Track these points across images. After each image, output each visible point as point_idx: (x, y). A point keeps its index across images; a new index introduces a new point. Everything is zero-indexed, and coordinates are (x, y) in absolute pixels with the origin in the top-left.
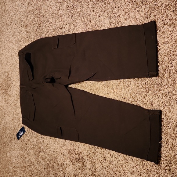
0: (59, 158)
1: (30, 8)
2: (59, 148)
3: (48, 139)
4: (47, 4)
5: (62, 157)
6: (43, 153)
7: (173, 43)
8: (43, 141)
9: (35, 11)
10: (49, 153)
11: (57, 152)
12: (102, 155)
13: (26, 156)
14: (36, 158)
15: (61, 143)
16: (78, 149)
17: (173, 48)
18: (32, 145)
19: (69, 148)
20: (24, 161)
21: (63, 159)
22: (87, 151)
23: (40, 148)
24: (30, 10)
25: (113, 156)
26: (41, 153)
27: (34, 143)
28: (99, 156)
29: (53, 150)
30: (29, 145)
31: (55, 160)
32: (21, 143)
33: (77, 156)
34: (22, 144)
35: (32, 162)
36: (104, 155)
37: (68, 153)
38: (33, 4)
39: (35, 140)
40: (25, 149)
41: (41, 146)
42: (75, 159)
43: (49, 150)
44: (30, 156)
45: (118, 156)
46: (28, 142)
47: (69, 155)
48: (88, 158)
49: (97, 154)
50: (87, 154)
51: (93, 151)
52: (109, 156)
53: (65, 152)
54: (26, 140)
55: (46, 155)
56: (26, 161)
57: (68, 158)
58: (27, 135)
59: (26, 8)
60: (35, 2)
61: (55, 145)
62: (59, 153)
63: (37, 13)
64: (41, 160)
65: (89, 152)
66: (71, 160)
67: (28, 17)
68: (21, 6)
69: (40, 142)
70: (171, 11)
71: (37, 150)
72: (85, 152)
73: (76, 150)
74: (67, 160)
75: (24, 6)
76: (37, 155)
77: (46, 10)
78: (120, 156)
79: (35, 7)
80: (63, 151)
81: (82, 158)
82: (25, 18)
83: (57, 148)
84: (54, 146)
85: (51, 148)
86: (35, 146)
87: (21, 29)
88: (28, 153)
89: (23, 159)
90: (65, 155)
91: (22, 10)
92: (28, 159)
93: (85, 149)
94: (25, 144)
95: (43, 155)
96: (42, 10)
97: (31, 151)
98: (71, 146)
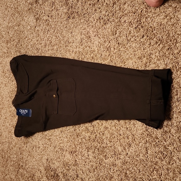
0: (37, 175)
1: (11, 24)
2: (36, 165)
3: (27, 156)
4: (25, 20)
5: (39, 174)
6: (23, 170)
7: (136, 60)
8: (22, 157)
9: (15, 27)
10: (28, 170)
11: (35, 169)
12: (75, 172)
13: (7, 172)
14: (16, 175)
15: (38, 160)
16: (53, 166)
17: (136, 65)
18: (12, 162)
19: (45, 165)
20: (5, 178)
21: (40, 176)
22: (61, 168)
23: (20, 164)
24: (10, 26)
25: (85, 173)
26: (20, 170)
27: (14, 159)
28: (72, 173)
29: (31, 167)
30: (9, 162)
31: (32, 177)
32: (3, 159)
33: (52, 173)
34: (3, 161)
35: (12, 179)
36: (77, 172)
37: (44, 170)
38: (13, 20)
39: (15, 156)
40: (6, 165)
41: (20, 162)
42: (51, 176)
43: (27, 166)
44: (10, 173)
45: (90, 173)
46: (8, 158)
47: (45, 172)
48: (63, 175)
49: (70, 171)
50: (61, 171)
51: (67, 168)
52: (82, 173)
53: (42, 169)
54: (6, 157)
55: (25, 172)
56: (7, 178)
57: (45, 175)
58: (7, 151)
59: (7, 24)
60: (14, 18)
61: (33, 161)
62: (36, 170)
63: (16, 29)
64: (20, 177)
65: (63, 168)
66: (47, 177)
67: (8, 33)
68: (2, 22)
69: (19, 158)
70: (133, 28)
71: (17, 167)
72: (60, 169)
73: (52, 167)
74: (44, 178)
75: (5, 22)
76: (16, 172)
77: (25, 26)
78: (91, 173)
79: (15, 23)
80: (40, 168)
81: (57, 175)
82: (6, 34)
83: (34, 164)
84: (32, 163)
85: (29, 165)
86: (15, 163)
87: (2, 45)
88: (8, 170)
89: (4, 176)
90: (42, 172)
91: (3, 26)
92: (8, 176)
93: (60, 166)
94: (6, 161)
95: (22, 172)
96: (21, 27)
97: (11, 168)
98: (48, 163)
